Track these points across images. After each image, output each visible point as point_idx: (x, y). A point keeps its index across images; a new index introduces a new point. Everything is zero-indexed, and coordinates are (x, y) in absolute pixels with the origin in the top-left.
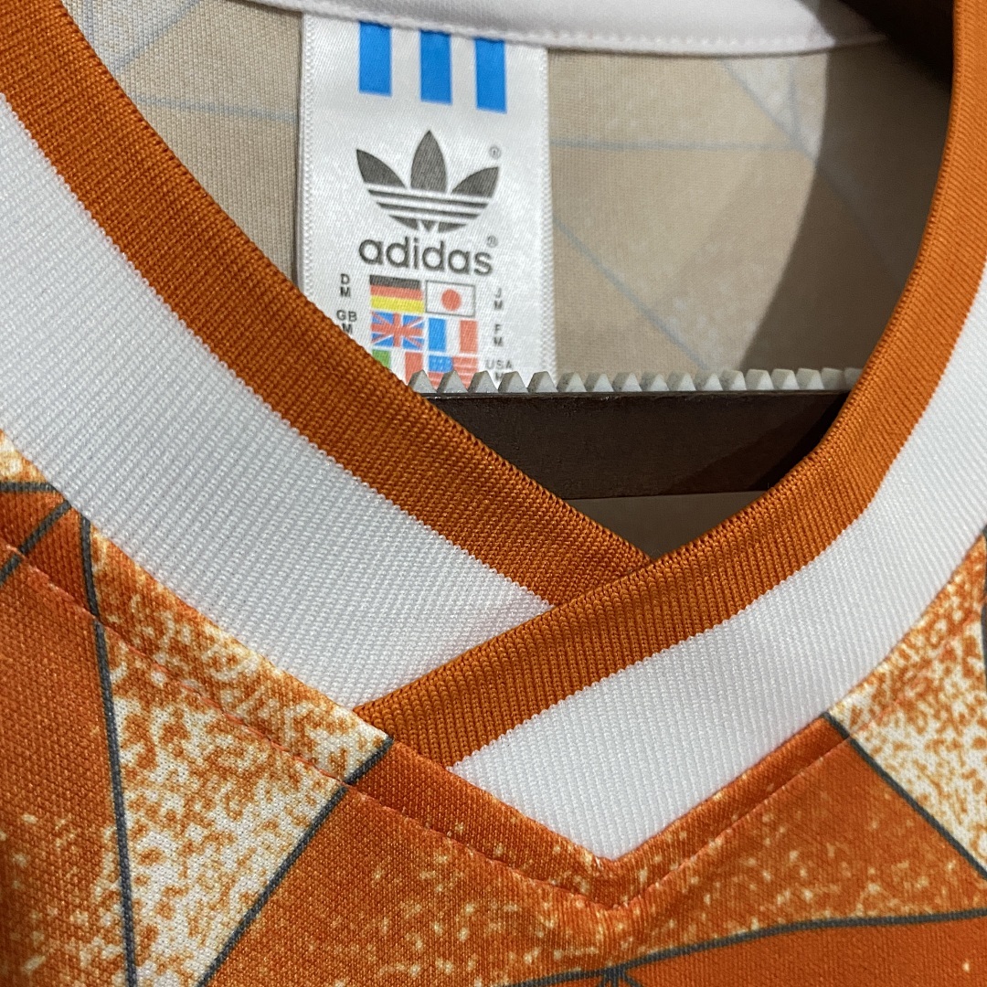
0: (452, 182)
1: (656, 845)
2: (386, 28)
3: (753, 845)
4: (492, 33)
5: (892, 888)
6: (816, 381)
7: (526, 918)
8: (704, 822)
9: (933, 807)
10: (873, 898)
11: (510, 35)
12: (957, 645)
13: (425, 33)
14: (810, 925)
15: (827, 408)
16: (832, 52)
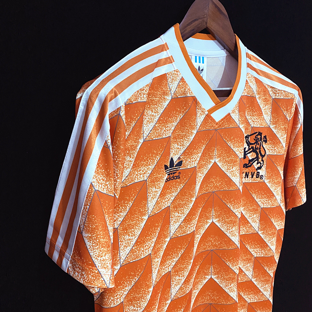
0: (200, 70)
1: (220, 121)
2: (196, 56)
3: (224, 122)
4: (203, 56)
5: (232, 125)
6: (228, 89)
7: (213, 125)
8: (222, 120)
9: (235, 120)
10: (231, 126)
11: (205, 57)
12: (237, 108)
13: (195, 56)
14: (227, 128)
15: (231, 91)
16: (226, 56)
